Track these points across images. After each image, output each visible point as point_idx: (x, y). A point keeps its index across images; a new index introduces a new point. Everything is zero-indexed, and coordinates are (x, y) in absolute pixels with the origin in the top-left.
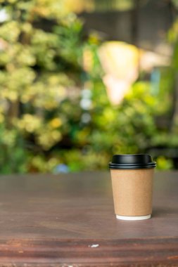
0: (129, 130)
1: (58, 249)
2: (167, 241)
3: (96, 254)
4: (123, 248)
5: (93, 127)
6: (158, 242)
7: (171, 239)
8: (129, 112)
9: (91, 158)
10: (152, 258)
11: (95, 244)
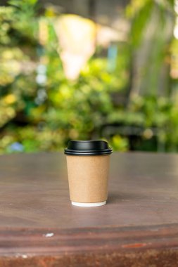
0: (85, 108)
1: (12, 238)
2: (121, 230)
3: (50, 244)
4: (78, 237)
5: (48, 104)
6: (113, 230)
7: (126, 227)
8: (86, 89)
9: (46, 136)
10: (106, 247)
11: (50, 232)
